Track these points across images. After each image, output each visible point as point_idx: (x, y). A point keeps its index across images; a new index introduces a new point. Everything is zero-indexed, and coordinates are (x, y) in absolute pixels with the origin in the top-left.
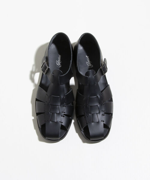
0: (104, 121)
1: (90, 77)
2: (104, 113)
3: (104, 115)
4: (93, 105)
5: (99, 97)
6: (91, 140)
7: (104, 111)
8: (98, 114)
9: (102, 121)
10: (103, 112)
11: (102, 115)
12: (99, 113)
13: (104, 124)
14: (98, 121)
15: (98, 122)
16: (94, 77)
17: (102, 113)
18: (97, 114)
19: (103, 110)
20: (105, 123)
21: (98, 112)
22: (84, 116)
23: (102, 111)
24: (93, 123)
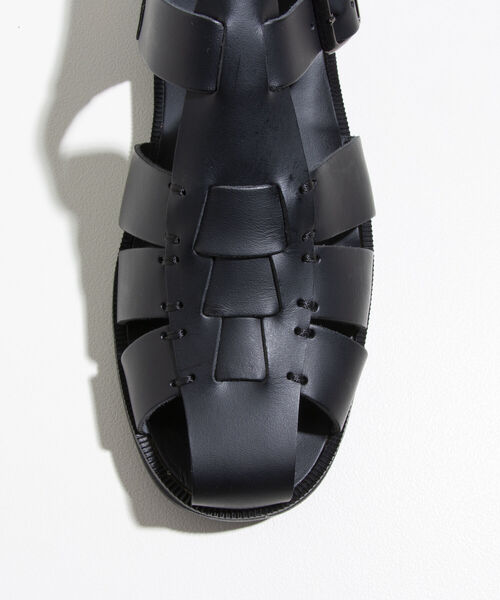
0: (304, 380)
1: (230, 24)
2: (314, 321)
3: (311, 334)
4: (235, 251)
5: (288, 193)
6: (200, 508)
7: (313, 306)
8: (267, 323)
9: (290, 376)
10: (308, 315)
11: (297, 331)
12: (278, 315)
13: (304, 399)
14: (259, 375)
15: (264, 385)
16: (260, 31)
17: (296, 317)
18: (261, 318)
19: (310, 294)
20: (309, 390)
21: (269, 309)
22: (163, 328)
23: (300, 303)
24: (223, 387)
